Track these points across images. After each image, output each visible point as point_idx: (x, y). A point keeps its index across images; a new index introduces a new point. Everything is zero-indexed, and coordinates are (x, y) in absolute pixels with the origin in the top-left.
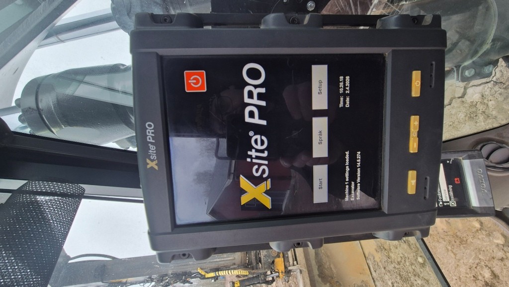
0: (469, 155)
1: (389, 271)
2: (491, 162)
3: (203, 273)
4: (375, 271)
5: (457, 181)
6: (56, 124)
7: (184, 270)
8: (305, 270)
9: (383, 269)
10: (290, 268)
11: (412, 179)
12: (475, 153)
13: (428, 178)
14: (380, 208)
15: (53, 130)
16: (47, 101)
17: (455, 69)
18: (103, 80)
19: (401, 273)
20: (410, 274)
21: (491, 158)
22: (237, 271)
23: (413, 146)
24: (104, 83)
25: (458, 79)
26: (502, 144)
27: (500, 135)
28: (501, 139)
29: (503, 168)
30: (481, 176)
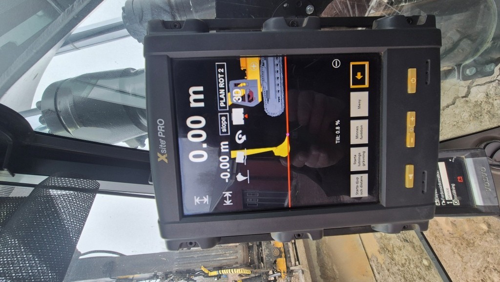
0: (471, 153)
1: (393, 274)
2: (495, 161)
3: (206, 271)
4: (379, 273)
5: (461, 179)
6: (73, 125)
7: (188, 268)
8: (307, 270)
9: (386, 271)
10: (291, 268)
11: (410, 173)
12: (478, 151)
13: (426, 172)
14: (378, 202)
15: (69, 130)
16: (65, 103)
17: (456, 68)
18: (115, 84)
19: (406, 276)
20: (414, 277)
21: (495, 156)
22: (239, 270)
23: (410, 141)
24: (116, 87)
25: (459, 78)
30: (484, 174)
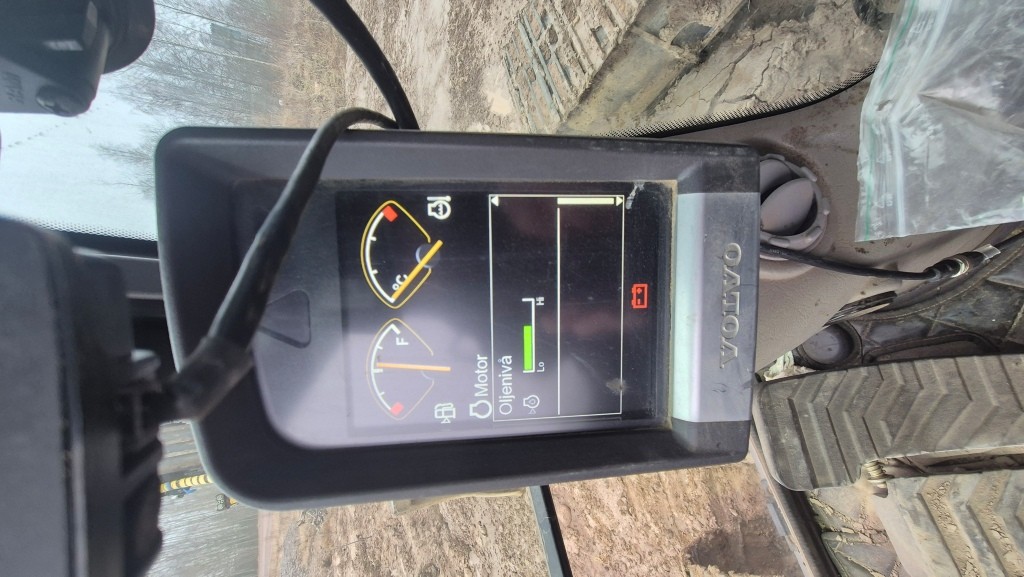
26: (800, 166)
27: (798, 135)
28: (798, 150)
29: (789, 251)
30: (733, 277)
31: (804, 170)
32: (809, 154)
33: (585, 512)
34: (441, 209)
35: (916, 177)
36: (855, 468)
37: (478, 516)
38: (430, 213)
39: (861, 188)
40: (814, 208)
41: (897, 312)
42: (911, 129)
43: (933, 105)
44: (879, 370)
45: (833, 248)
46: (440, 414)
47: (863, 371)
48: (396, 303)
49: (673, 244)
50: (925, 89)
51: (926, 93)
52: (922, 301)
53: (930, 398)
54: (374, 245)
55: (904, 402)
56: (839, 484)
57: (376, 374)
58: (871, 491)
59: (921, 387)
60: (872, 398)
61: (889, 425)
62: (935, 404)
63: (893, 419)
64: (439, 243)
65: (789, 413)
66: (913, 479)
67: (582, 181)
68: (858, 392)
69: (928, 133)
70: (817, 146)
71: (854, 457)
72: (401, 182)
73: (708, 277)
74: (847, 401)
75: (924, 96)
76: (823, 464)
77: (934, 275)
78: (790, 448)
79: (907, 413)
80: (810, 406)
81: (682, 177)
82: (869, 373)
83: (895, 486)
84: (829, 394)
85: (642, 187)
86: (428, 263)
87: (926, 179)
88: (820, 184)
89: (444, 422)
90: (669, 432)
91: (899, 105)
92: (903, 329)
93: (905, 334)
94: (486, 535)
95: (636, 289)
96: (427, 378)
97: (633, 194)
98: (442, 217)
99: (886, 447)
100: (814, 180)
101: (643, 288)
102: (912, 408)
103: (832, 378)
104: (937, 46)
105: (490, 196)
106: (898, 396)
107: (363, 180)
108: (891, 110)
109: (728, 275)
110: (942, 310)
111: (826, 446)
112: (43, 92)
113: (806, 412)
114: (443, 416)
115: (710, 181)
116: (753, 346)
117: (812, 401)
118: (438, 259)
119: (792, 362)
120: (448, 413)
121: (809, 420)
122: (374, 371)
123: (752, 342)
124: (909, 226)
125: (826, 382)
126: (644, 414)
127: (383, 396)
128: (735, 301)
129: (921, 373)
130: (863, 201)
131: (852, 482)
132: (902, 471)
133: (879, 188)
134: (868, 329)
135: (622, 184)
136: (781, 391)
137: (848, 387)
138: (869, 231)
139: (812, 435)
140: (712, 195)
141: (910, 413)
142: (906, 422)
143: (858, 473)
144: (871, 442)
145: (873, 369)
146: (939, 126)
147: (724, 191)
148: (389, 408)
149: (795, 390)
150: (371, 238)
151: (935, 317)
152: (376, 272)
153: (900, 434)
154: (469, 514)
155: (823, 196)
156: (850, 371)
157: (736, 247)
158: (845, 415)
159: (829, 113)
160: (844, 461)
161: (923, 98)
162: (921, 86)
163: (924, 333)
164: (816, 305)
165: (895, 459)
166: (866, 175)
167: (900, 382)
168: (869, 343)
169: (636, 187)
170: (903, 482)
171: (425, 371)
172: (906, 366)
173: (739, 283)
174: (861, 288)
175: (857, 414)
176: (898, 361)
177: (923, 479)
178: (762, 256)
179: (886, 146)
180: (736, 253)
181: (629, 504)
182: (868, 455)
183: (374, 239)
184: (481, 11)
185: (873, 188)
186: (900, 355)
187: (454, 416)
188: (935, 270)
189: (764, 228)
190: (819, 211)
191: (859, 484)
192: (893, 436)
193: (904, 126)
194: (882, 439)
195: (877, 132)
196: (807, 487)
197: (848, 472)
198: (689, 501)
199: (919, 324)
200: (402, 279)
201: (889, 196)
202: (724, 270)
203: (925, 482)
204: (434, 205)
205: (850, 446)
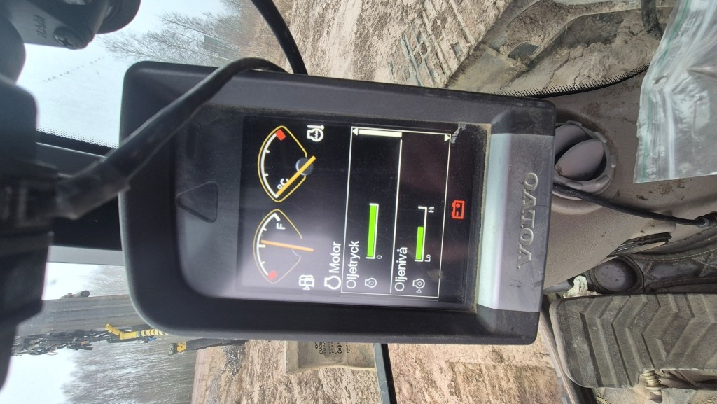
3: (116, 333)
5: (460, 210)
7: (78, 328)
21: (563, 161)
26: (594, 130)
27: (593, 109)
28: (593, 120)
29: (582, 193)
30: (530, 199)
31: (597, 133)
32: (602, 123)
33: (423, 389)
34: (316, 135)
35: (684, 133)
36: (634, 375)
37: (344, 383)
38: (309, 137)
39: (640, 143)
40: (603, 164)
41: (674, 256)
42: (682, 96)
43: (699, 78)
44: (657, 298)
45: (618, 194)
46: (303, 282)
47: (644, 298)
48: (279, 199)
49: (485, 171)
50: (694, 66)
51: (695, 69)
52: (694, 249)
53: (700, 325)
54: (267, 155)
55: (678, 326)
56: (620, 386)
57: (260, 248)
58: (648, 397)
59: (693, 316)
60: (651, 320)
61: (664, 343)
62: (704, 330)
63: (668, 339)
64: (313, 158)
65: (581, 324)
66: (684, 390)
67: (419, 120)
68: (639, 314)
69: (695, 99)
70: (609, 118)
71: (634, 366)
72: (289, 112)
73: (511, 197)
74: (629, 321)
75: (693, 71)
76: (608, 367)
77: (704, 223)
78: (581, 352)
79: (680, 335)
80: (598, 321)
81: (494, 122)
82: (648, 300)
83: (669, 394)
84: (614, 313)
85: (464, 128)
86: (304, 172)
87: (693, 134)
88: (609, 145)
89: (305, 289)
90: (474, 315)
91: (672, 79)
92: (678, 269)
93: (680, 273)
94: (350, 397)
95: (455, 204)
96: (295, 254)
97: (457, 132)
98: (316, 139)
99: (662, 361)
100: (605, 141)
101: (461, 204)
102: (685, 331)
103: (617, 301)
104: (704, 36)
105: (352, 127)
106: (673, 321)
107: (263, 109)
108: (666, 83)
109: (527, 197)
110: (712, 256)
111: (610, 353)
112: (58, 31)
113: (595, 325)
114: (305, 285)
115: (515, 125)
116: (544, 254)
117: (600, 317)
118: (312, 168)
119: (586, 288)
120: (309, 283)
121: (597, 332)
122: (259, 246)
123: (544, 250)
124: (678, 172)
125: (612, 303)
126: (456, 300)
127: (263, 265)
128: (531, 218)
129: (693, 305)
130: (641, 153)
131: (632, 386)
132: (676, 383)
133: (654, 142)
134: (649, 267)
135: (449, 124)
136: (575, 306)
137: (630, 309)
138: (645, 175)
139: (599, 343)
140: (517, 135)
141: (682, 335)
142: (679, 343)
143: (637, 379)
144: (649, 356)
145: (652, 297)
146: (705, 94)
147: (527, 133)
148: (267, 274)
149: (586, 307)
150: (266, 151)
151: (706, 261)
152: (267, 175)
153: (673, 351)
154: (339, 380)
155: (611, 154)
156: (632, 297)
157: (534, 176)
158: (627, 331)
159: (619, 94)
160: (625, 369)
161: (691, 72)
162: (690, 64)
163: (696, 273)
164: (603, 236)
165: (669, 373)
166: (644, 133)
167: (675, 310)
168: (650, 278)
169: (459, 128)
170: (675, 391)
171: (294, 249)
172: (680, 297)
173: (535, 204)
174: (639, 227)
175: (637, 331)
176: (673, 293)
177: (694, 392)
178: (554, 193)
179: (660, 110)
180: (534, 180)
181: (457, 387)
182: (645, 365)
183: (268, 152)
184: (377, 32)
185: (649, 143)
186: (676, 289)
187: (313, 285)
188: (704, 219)
189: (563, 174)
190: (607, 164)
191: (638, 388)
192: (668, 353)
193: (675, 94)
194: (658, 354)
195: (654, 100)
196: (593, 385)
197: (628, 377)
198: (502, 391)
199: (691, 266)
200: (285, 182)
201: (662, 148)
202: (523, 193)
203: (695, 395)
204: (312, 131)
205: (630, 356)
